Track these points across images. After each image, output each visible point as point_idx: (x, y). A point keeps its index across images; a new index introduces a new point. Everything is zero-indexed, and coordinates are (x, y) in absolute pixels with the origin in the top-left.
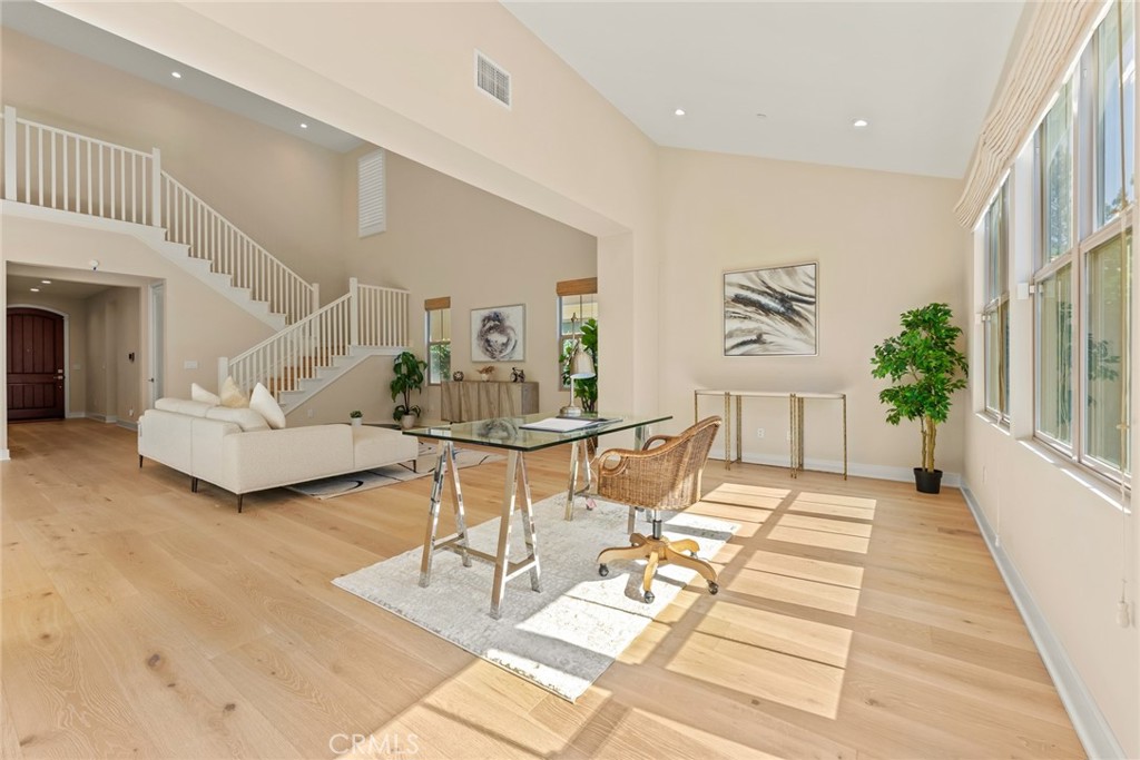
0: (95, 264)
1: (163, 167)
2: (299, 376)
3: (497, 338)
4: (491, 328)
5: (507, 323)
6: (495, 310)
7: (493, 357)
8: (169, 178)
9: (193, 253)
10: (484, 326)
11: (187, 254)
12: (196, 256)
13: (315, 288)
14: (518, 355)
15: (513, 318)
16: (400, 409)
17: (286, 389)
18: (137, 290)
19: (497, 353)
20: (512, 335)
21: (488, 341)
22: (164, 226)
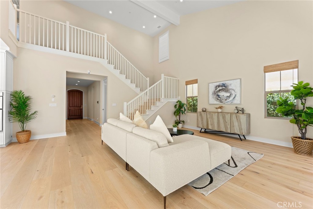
0: (89, 71)
1: (107, 40)
2: (147, 109)
3: (223, 94)
4: (220, 90)
5: (230, 87)
6: (222, 82)
7: (221, 102)
8: (109, 43)
9: (115, 68)
10: (216, 89)
11: (113, 68)
12: (116, 69)
13: (148, 79)
14: (237, 101)
15: (234, 85)
16: (177, 121)
17: (143, 114)
18: (99, 82)
19: (223, 101)
20: (233, 92)
21: (218, 96)
22: (107, 59)
